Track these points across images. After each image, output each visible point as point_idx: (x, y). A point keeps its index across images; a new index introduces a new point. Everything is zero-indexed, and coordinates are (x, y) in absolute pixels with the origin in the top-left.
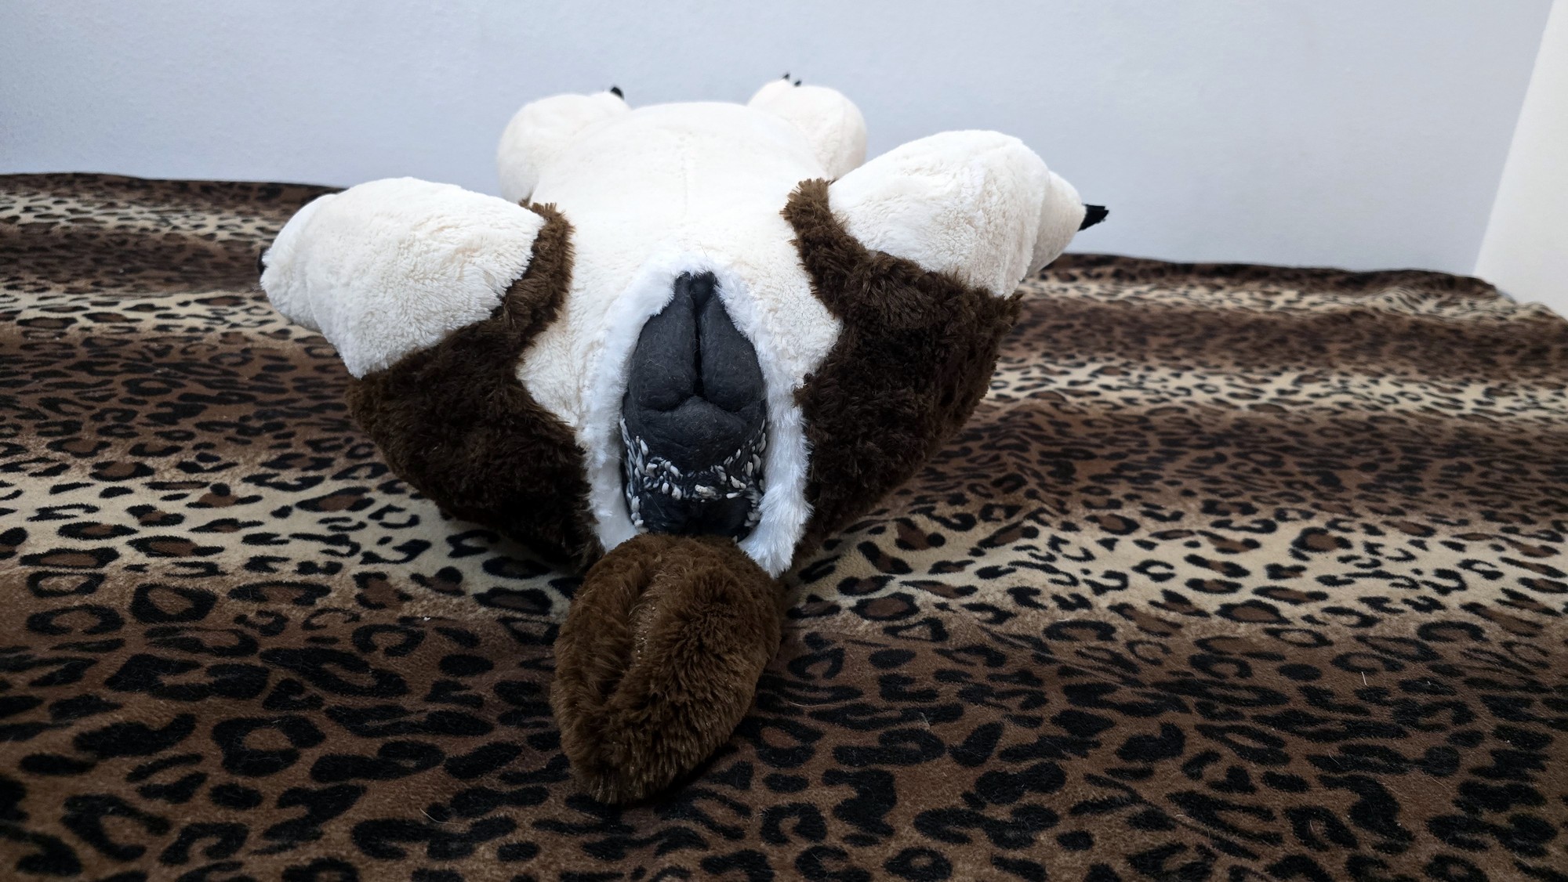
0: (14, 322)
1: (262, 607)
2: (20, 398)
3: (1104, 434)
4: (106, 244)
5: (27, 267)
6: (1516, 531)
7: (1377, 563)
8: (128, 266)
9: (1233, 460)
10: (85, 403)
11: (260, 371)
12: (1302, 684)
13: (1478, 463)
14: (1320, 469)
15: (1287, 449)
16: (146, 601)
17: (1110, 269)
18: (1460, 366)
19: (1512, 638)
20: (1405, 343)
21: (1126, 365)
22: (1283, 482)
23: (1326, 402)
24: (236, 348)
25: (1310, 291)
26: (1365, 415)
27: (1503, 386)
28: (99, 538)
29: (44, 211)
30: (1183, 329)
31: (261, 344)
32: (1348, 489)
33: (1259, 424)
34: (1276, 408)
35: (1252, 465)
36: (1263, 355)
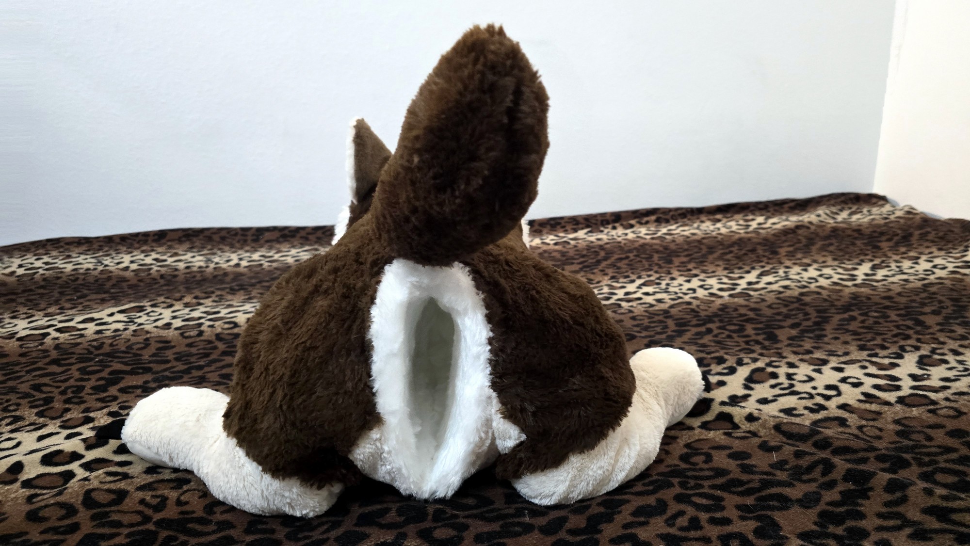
0: (14, 339)
1: (154, 493)
2: (19, 386)
3: (643, 324)
4: (66, 282)
5: (21, 303)
6: (876, 355)
7: (792, 386)
8: (79, 294)
9: (716, 332)
10: (55, 384)
11: (154, 351)
12: (740, 462)
13: (861, 315)
14: (766, 330)
15: (749, 320)
16: (91, 498)
17: (653, 218)
18: (859, 252)
19: (864, 422)
20: (827, 242)
21: (658, 278)
22: (744, 342)
23: (775, 287)
24: (140, 339)
25: (774, 215)
26: (796, 292)
27: (883, 262)
28: (63, 464)
29: (30, 266)
30: (696, 250)
31: (155, 334)
32: (782, 341)
33: (734, 306)
34: (744, 294)
35: (727, 333)
36: (741, 261)
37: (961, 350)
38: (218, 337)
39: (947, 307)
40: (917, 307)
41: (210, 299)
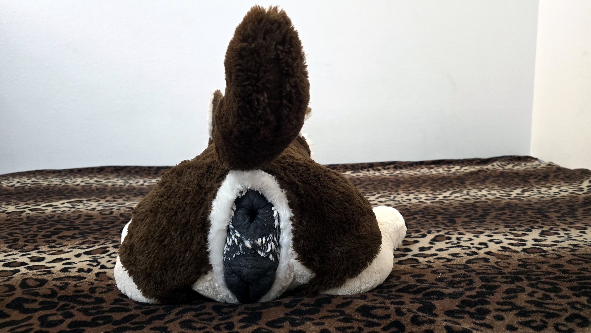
0: (5, 213)
1: (63, 282)
4: (42, 190)
5: (14, 198)
6: (514, 230)
7: (459, 243)
9: (418, 219)
10: (22, 233)
11: (83, 220)
12: (417, 278)
13: (509, 212)
14: (450, 218)
15: (440, 214)
16: (25, 283)
17: (392, 166)
18: (515, 184)
19: (499, 260)
20: (496, 179)
21: (390, 194)
22: (435, 223)
23: (460, 199)
24: (76, 214)
25: (466, 166)
26: (472, 201)
27: (529, 188)
28: (15, 267)
29: (23, 182)
30: (416, 181)
31: (86, 213)
32: (458, 223)
33: (432, 207)
34: (441, 202)
35: (425, 219)
36: (442, 187)
37: (568, 229)
38: (121, 215)
39: (564, 209)
40: (545, 209)
41: (122, 199)
